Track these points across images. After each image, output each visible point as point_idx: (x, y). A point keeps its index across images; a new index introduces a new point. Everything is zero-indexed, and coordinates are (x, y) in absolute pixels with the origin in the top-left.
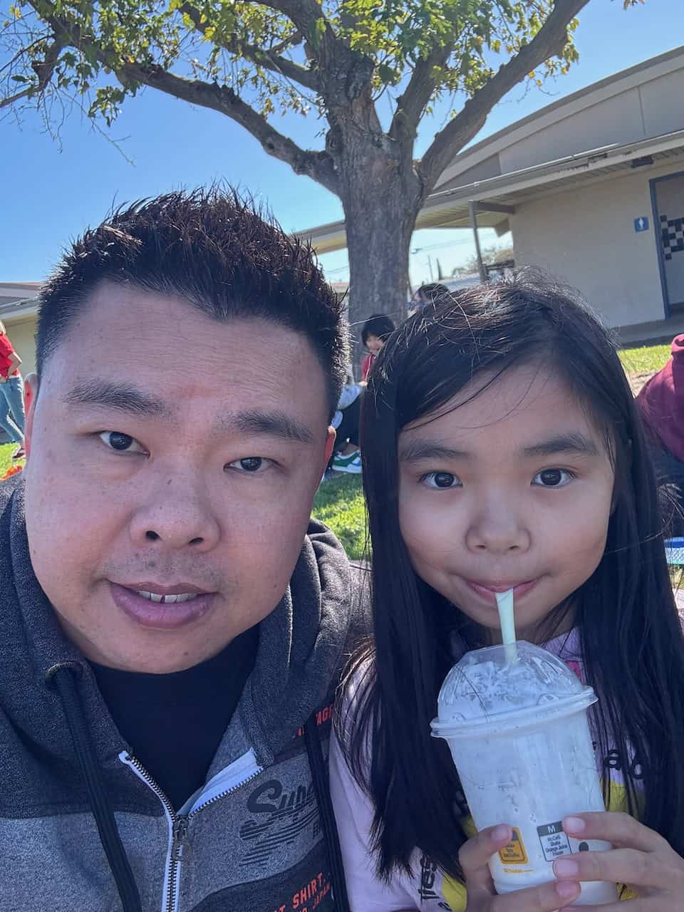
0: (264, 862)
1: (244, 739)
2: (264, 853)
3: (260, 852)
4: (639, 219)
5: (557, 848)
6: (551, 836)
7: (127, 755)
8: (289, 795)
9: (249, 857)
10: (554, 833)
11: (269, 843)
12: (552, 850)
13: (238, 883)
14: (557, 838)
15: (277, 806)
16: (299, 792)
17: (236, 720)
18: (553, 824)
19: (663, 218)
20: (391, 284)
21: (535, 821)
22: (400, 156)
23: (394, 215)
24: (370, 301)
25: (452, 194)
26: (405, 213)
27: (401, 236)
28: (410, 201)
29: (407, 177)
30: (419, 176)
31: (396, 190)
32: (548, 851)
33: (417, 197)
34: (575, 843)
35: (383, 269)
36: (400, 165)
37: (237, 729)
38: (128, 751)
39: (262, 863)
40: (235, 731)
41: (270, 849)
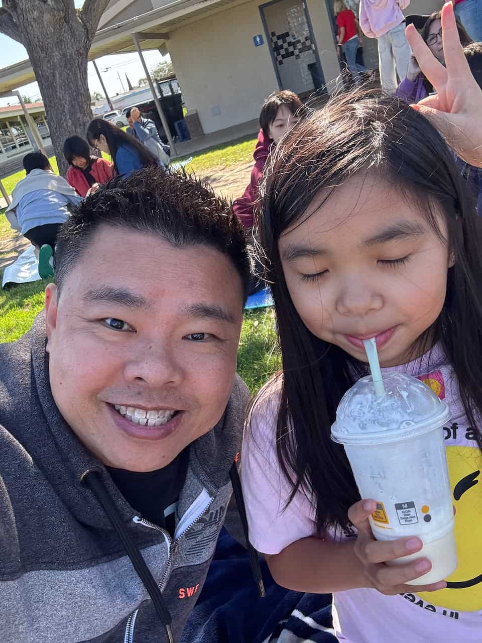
0: (200, 554)
1: (198, 483)
2: (200, 548)
4: (256, 37)
5: (407, 518)
6: (404, 510)
7: (138, 518)
8: (215, 512)
9: (191, 550)
10: (406, 508)
12: (404, 518)
13: (184, 565)
14: (408, 512)
15: (207, 519)
16: (221, 510)
17: (190, 473)
18: (406, 503)
19: (273, 34)
20: (78, 110)
21: (394, 500)
22: (64, 8)
23: (70, 56)
24: (65, 126)
25: (119, 27)
26: (78, 53)
27: (78, 72)
28: (80, 44)
29: (74, 25)
30: (83, 22)
31: (67, 36)
32: (402, 518)
33: (85, 39)
34: (421, 516)
35: (70, 99)
36: (66, 14)
37: (192, 479)
38: (138, 516)
39: (199, 554)
40: (191, 481)
41: (204, 546)
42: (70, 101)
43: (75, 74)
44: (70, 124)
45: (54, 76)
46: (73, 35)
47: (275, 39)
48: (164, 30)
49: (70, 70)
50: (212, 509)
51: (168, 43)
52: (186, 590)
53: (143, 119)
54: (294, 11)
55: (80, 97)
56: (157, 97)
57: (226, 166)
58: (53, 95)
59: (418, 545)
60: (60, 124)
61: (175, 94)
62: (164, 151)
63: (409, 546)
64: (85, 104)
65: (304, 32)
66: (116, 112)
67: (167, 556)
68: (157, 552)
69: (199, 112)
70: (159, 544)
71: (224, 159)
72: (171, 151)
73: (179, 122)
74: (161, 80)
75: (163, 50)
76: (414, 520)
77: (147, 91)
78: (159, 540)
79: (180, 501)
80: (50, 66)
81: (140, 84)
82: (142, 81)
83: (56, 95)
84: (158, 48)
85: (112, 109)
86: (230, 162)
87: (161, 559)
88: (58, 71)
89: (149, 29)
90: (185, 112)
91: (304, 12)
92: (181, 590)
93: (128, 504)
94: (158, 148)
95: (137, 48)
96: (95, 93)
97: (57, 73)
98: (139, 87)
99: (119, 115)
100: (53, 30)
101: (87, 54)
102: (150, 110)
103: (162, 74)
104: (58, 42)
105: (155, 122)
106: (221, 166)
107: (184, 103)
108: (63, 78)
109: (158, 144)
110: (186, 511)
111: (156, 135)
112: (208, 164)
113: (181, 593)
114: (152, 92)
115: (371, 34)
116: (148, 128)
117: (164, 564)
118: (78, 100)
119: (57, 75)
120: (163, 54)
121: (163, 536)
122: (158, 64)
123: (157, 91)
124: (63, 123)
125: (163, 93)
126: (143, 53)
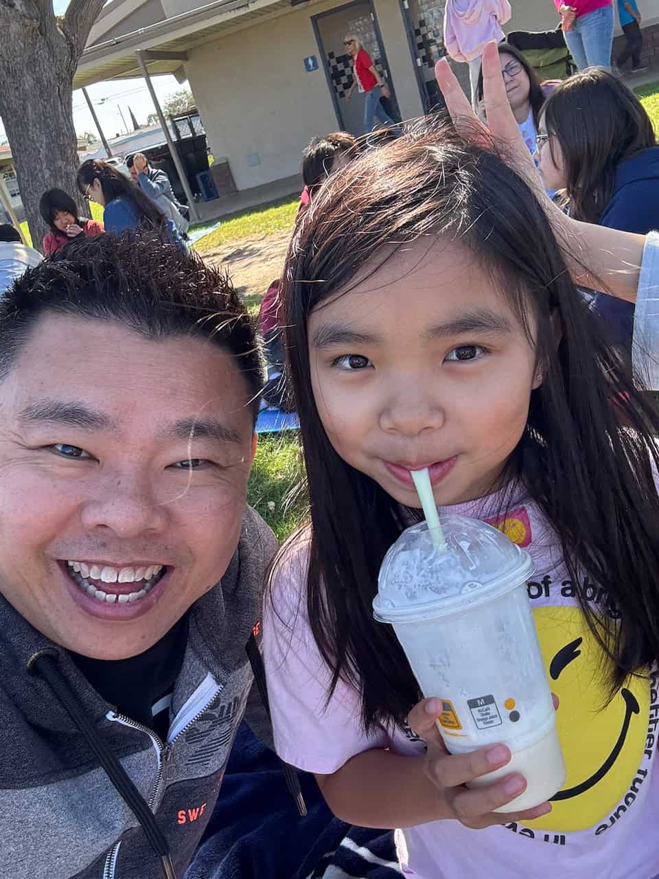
0: (207, 762)
1: (201, 666)
2: (207, 755)
3: (204, 754)
4: (307, 59)
5: (487, 718)
6: (481, 708)
7: (113, 714)
8: (227, 706)
9: (193, 758)
10: (483, 705)
11: (211, 747)
12: (482, 720)
13: (184, 779)
14: (486, 710)
15: (217, 715)
16: (235, 702)
17: (189, 653)
18: (482, 698)
19: (331, 55)
20: (59, 156)
21: (465, 695)
22: (39, 16)
23: (47, 81)
24: (41, 179)
25: (117, 43)
26: (59, 78)
27: (59, 104)
28: (61, 65)
29: (52, 38)
30: (66, 35)
31: (43, 53)
32: (479, 720)
33: (68, 59)
34: (505, 713)
35: (48, 141)
36: (41, 24)
37: (192, 660)
38: (113, 711)
39: (205, 763)
40: (191, 662)
41: (211, 752)
42: (48, 144)
43: (55, 108)
44: (47, 176)
45: (25, 109)
46: (51, 52)
47: (333, 62)
48: (181, 49)
49: (48, 101)
50: (223, 702)
51: (186, 65)
52: (187, 813)
53: (151, 170)
54: (359, 24)
55: (61, 138)
56: (171, 140)
57: (267, 234)
58: (23, 135)
59: (504, 756)
60: (33, 176)
61: (197, 135)
62: (181, 213)
63: (493, 758)
64: (68, 147)
65: (374, 54)
66: (115, 159)
67: (157, 767)
68: (141, 762)
69: (229, 160)
70: (144, 749)
71: (264, 224)
72: (190, 214)
73: (202, 173)
74: (177, 116)
75: (180, 75)
76: (497, 721)
77: (157, 131)
78: (144, 744)
79: (175, 691)
80: (20, 95)
81: (149, 121)
82: (152, 118)
83: (28, 135)
84: (173, 73)
85: (110, 156)
86: (271, 230)
87: (148, 771)
88: (31, 102)
89: (160, 45)
90: (211, 160)
91: (372, 25)
92: (180, 812)
93: (98, 695)
94: (172, 209)
95: (143, 71)
96: (86, 133)
97: (29, 105)
98: (148, 125)
99: (121, 164)
100: (23, 46)
101: (72, 78)
102: (163, 157)
103: (181, 108)
104: (31, 62)
105: (168, 173)
106: (259, 235)
107: (209, 148)
108: (37, 111)
109: (172, 203)
110: (183, 705)
111: (170, 192)
112: (242, 232)
113: (180, 817)
114: (166, 134)
115: (461, 57)
116: (158, 181)
117: (152, 777)
118: (59, 142)
119: (30, 107)
120: (180, 81)
121: (150, 739)
122: (175, 95)
123: (171, 132)
124: (37, 175)
125: (181, 134)
126: (153, 79)
